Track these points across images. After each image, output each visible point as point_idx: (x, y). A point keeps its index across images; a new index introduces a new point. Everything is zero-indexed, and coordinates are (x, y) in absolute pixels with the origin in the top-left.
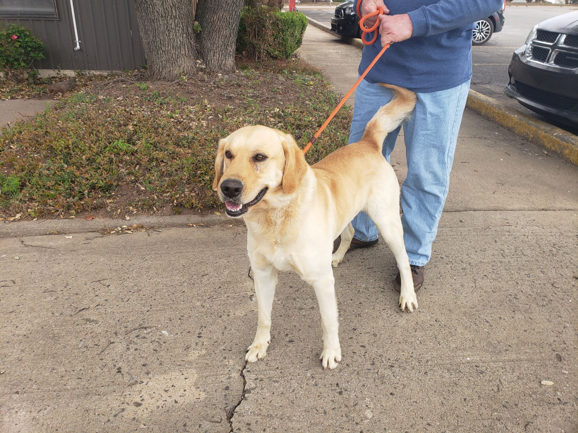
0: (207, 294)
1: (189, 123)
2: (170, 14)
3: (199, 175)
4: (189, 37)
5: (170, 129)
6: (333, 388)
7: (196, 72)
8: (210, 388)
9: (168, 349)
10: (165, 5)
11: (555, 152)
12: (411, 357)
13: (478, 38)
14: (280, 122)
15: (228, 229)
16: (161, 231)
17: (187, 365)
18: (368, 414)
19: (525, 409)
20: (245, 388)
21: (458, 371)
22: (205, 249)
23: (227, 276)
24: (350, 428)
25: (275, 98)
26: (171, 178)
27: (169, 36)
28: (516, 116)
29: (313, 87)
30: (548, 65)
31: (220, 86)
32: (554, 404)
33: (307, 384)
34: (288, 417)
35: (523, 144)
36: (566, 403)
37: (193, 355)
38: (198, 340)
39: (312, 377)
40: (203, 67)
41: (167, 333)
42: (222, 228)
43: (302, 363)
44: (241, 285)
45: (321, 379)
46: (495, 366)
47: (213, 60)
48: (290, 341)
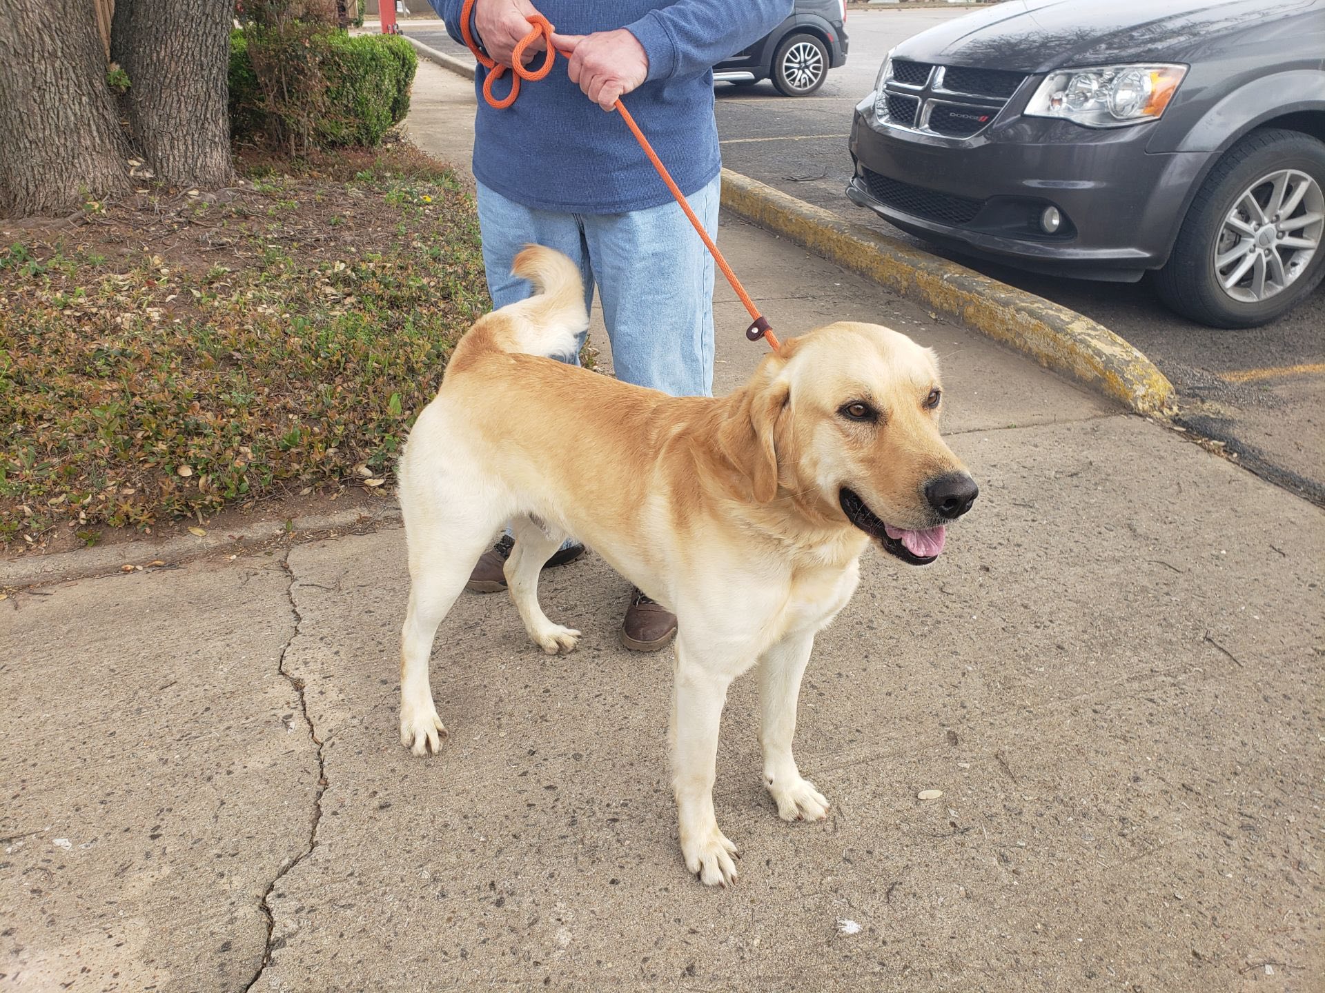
0: (175, 730)
1: (113, 317)
2: (37, 47)
3: (140, 442)
4: (99, 104)
5: (63, 334)
6: (483, 895)
7: (128, 190)
8: (181, 954)
9: (70, 883)
10: (21, 27)
11: (950, 314)
12: (656, 791)
13: (800, 80)
14: (349, 295)
15: (226, 566)
16: (49, 591)
17: (121, 913)
18: (562, 938)
19: (887, 857)
20: (272, 938)
21: (754, 804)
22: (167, 623)
23: (226, 679)
24: (521, 978)
25: (336, 239)
26: (67, 457)
27: (42, 102)
28: (872, 244)
29: (431, 207)
30: (918, 132)
31: (195, 220)
32: (943, 836)
33: (423, 897)
34: (378, 983)
35: (889, 303)
36: (967, 830)
37: (139, 884)
38: (150, 845)
39: (435, 879)
40: (148, 175)
41: (68, 844)
42: (211, 566)
43: (408, 852)
44: (261, 696)
45: (454, 879)
46: (830, 778)
47: (171, 159)
48: (382, 807)
